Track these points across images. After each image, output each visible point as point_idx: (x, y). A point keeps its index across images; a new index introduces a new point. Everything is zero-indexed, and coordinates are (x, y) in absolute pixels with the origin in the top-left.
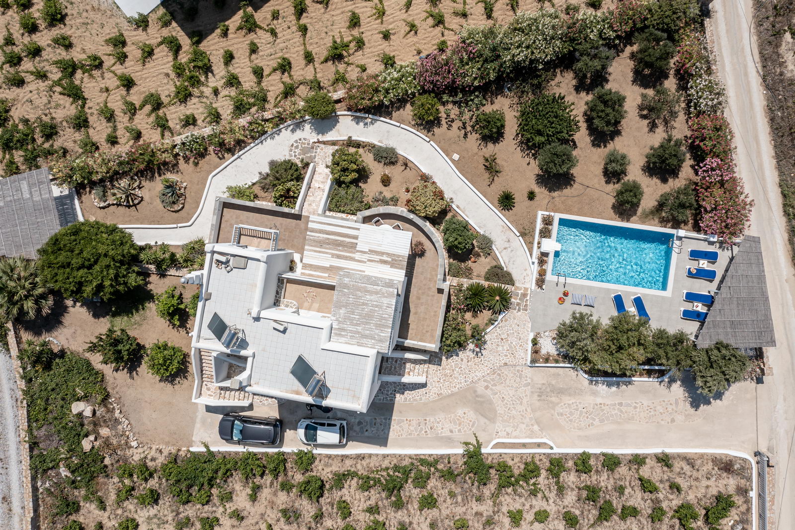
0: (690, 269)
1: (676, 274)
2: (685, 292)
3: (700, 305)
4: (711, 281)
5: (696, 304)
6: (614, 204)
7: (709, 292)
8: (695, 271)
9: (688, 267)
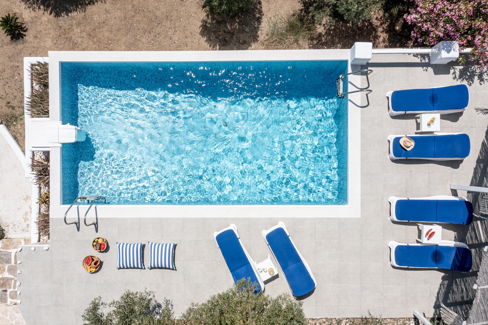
0: (397, 140)
1: (364, 159)
2: (394, 200)
3: (437, 229)
4: (455, 165)
5: (426, 228)
6: (204, 22)
7: (454, 193)
8: (411, 145)
9: (392, 138)
